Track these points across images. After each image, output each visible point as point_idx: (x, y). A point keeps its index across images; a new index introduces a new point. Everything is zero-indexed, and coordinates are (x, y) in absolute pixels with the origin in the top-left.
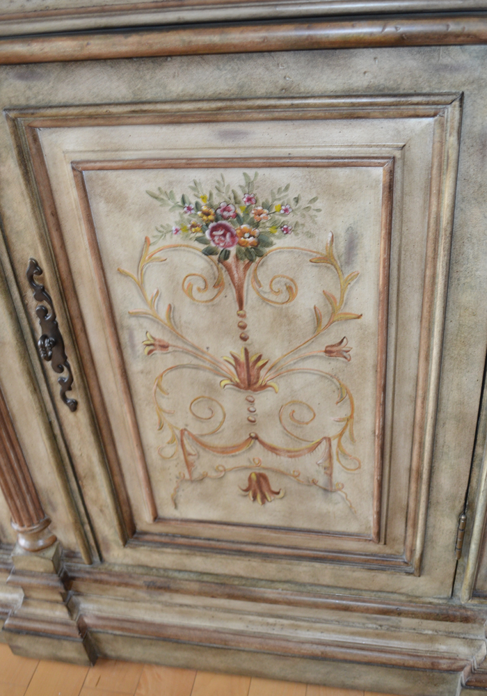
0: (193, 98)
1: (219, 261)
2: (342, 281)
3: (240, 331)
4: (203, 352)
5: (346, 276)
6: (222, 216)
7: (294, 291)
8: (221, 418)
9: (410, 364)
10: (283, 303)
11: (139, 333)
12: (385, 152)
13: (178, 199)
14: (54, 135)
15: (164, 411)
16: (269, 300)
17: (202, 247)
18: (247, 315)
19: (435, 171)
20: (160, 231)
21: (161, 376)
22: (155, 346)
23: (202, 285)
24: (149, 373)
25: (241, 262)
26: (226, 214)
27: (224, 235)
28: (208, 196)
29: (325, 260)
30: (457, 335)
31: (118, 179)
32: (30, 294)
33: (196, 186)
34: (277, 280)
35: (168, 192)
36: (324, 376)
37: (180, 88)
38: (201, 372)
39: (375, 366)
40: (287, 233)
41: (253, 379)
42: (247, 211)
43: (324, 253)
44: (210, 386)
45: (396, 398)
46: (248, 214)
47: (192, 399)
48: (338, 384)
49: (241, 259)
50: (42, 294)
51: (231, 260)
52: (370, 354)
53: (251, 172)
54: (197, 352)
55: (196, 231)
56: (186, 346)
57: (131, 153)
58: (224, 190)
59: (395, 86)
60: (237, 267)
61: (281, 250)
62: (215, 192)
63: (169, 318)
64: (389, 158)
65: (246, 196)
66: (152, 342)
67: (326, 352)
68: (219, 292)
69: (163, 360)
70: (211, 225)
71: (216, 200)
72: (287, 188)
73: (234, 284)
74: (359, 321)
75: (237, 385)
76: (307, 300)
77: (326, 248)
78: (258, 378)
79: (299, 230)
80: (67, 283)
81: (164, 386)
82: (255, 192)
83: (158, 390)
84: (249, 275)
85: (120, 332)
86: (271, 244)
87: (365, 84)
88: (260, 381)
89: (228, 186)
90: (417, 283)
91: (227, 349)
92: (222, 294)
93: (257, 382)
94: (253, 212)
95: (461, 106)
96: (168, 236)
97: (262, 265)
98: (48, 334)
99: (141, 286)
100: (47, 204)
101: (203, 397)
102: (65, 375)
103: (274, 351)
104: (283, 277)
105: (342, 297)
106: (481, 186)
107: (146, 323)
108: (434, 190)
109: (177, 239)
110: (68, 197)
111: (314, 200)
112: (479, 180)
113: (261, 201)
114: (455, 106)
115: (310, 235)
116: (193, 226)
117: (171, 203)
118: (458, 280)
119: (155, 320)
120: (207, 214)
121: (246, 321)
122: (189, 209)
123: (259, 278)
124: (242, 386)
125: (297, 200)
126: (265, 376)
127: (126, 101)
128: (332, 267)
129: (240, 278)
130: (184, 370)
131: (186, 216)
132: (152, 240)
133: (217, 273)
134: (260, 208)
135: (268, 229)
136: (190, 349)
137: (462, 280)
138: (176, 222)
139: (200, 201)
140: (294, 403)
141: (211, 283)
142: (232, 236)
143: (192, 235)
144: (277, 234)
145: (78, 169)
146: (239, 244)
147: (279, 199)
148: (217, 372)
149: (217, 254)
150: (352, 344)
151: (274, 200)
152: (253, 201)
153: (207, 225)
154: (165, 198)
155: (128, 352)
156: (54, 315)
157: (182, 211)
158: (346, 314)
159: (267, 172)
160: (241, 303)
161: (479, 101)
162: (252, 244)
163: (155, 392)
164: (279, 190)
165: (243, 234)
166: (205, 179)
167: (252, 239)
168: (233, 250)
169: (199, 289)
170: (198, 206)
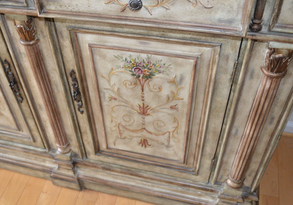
0: (132, 33)
1: (136, 78)
2: (178, 89)
3: (142, 98)
4: (128, 102)
5: (179, 87)
6: (139, 66)
7: (161, 89)
8: (133, 121)
9: (199, 114)
10: (157, 92)
11: (107, 95)
12: (194, 55)
13: (124, 59)
14: (83, 35)
15: (113, 117)
16: (152, 91)
17: (131, 73)
18: (145, 94)
19: (211, 63)
20: (117, 67)
21: (113, 107)
22: (112, 99)
23: (130, 84)
24: (109, 106)
25: (144, 79)
26: (140, 65)
27: (139, 71)
28: (134, 59)
29: (173, 82)
30: (215, 109)
31: (104, 51)
32: (70, 79)
33: (130, 56)
34: (155, 85)
35: (121, 56)
36: (169, 114)
38: (127, 108)
39: (187, 114)
40: (160, 73)
42: (147, 65)
43: (172, 80)
44: (130, 112)
45: (193, 123)
46: (147, 66)
47: (123, 115)
48: (174, 117)
49: (144, 78)
50: (75, 79)
51: (140, 78)
52: (186, 110)
53: (150, 55)
54: (126, 102)
55: (129, 69)
56: (123, 100)
57: (109, 44)
58: (140, 58)
60: (142, 80)
61: (158, 78)
62: (137, 59)
63: (118, 91)
64: (196, 57)
65: (147, 61)
66: (111, 97)
67: (170, 107)
68: (136, 86)
69: (114, 103)
70: (135, 68)
71: (137, 61)
72: (161, 61)
73: (141, 85)
74: (182, 100)
75: (139, 113)
76: (166, 91)
78: (147, 112)
79: (164, 73)
80: (83, 77)
81: (114, 110)
82: (150, 60)
83: (112, 111)
84: (146, 83)
85: (101, 93)
86: (155, 75)
88: (147, 113)
89: (141, 58)
90: (203, 92)
91: (137, 102)
92: (137, 87)
93: (146, 113)
94: (149, 66)
95: (220, 48)
96: (120, 69)
97: (151, 81)
98: (75, 91)
99: (109, 81)
100: (79, 54)
101: (127, 115)
102: (80, 103)
103: (153, 105)
104: (158, 85)
105: (177, 93)
106: (226, 69)
107: (110, 92)
108: (210, 68)
109: (123, 70)
110: (86, 53)
111: (170, 65)
112: (225, 67)
115: (168, 75)
116: (128, 67)
117: (122, 60)
118: (216, 94)
119: (113, 91)
120: (134, 64)
121: (144, 95)
122: (128, 62)
123: (150, 84)
124: (141, 113)
125: (164, 64)
126: (149, 111)
127: (109, 30)
128: (175, 84)
129: (143, 83)
130: (121, 106)
131: (126, 64)
132: (114, 69)
133: (135, 81)
134: (151, 65)
135: (154, 71)
137: (218, 94)
138: (123, 65)
139: (132, 60)
140: (158, 120)
141: (133, 83)
142: (142, 71)
143: (128, 69)
144: (157, 73)
145: (91, 46)
146: (144, 74)
147: (158, 63)
148: (133, 108)
149: (136, 76)
150: (180, 107)
151: (156, 64)
152: (150, 63)
153: (133, 67)
154: (120, 58)
155: (102, 99)
156: (78, 86)
157: (125, 62)
158: (178, 98)
159: (155, 56)
160: (143, 90)
161: (227, 46)
162: (148, 75)
163: (111, 111)
164: (159, 61)
165: (145, 71)
166: (134, 55)
167: (148, 73)
168: (141, 75)
169: (129, 85)
170: (130, 62)
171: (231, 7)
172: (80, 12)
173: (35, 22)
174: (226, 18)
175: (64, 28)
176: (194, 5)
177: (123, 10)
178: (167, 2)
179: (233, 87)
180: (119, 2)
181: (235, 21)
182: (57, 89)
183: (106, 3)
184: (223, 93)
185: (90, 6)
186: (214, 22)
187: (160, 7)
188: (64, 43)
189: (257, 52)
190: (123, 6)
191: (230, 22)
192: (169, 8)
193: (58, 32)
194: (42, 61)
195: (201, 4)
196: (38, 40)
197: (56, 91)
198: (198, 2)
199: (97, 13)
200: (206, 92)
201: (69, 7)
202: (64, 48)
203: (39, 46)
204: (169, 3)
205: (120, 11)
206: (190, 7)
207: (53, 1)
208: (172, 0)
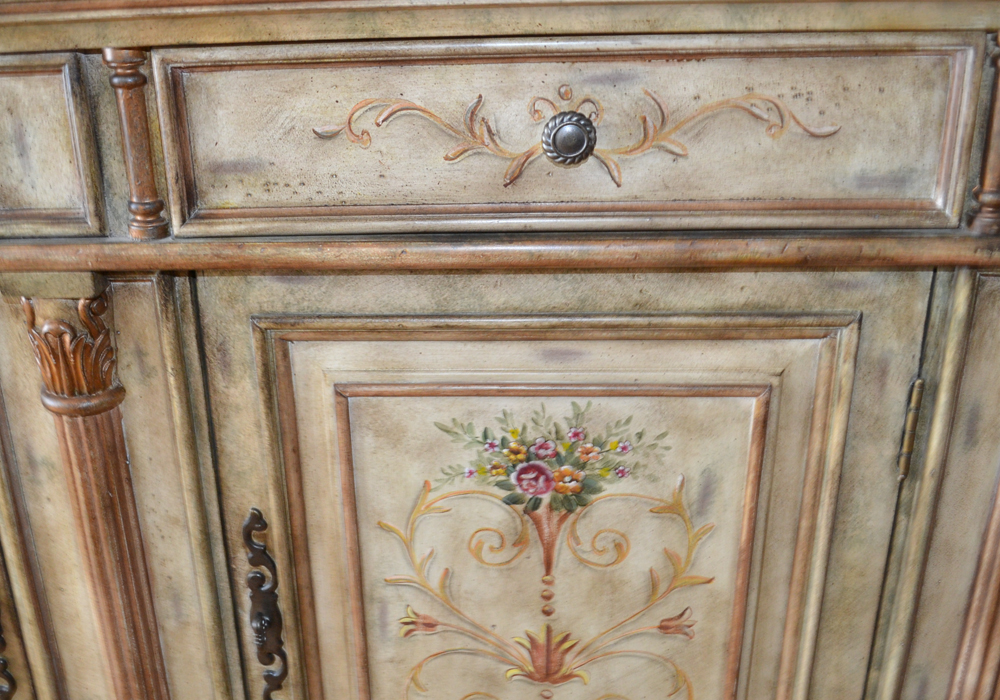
0: (517, 313)
1: (526, 511)
2: (691, 536)
3: (544, 602)
4: (486, 632)
5: (696, 529)
6: (538, 457)
7: (625, 546)
9: (772, 639)
10: (608, 565)
11: (396, 607)
12: (759, 379)
13: (479, 434)
14: (312, 349)
16: (588, 562)
17: (504, 494)
18: (556, 582)
19: (820, 402)
20: (447, 474)
21: (420, 666)
22: (418, 624)
23: (496, 542)
24: (401, 661)
25: (555, 513)
26: (542, 452)
27: (536, 479)
28: (520, 429)
29: (671, 510)
30: (838, 602)
31: (396, 408)
32: (242, 557)
33: (505, 417)
34: (603, 535)
35: (466, 424)
36: (654, 660)
37: (502, 300)
38: (479, 659)
39: (726, 646)
40: (622, 476)
41: (554, 667)
42: (571, 449)
43: (670, 500)
44: (490, 678)
45: (751, 685)
46: (572, 453)
48: (673, 669)
49: (556, 509)
50: (261, 557)
51: (542, 511)
52: (720, 629)
53: (582, 402)
54: (477, 632)
55: (498, 474)
56: (462, 625)
57: (423, 374)
58: (543, 422)
59: (778, 304)
60: (549, 519)
61: (612, 498)
62: (530, 425)
63: (443, 586)
64: (765, 387)
65: (573, 430)
66: (413, 618)
67: (661, 627)
68: (520, 552)
69: (426, 644)
70: (520, 466)
71: (530, 435)
72: (628, 421)
73: (542, 540)
74: (709, 586)
75: (529, 676)
76: (642, 560)
77: (673, 494)
78: (561, 665)
79: (640, 472)
80: (300, 542)
81: (422, 679)
82: (584, 426)
83: (412, 685)
84: (565, 529)
85: (368, 606)
87: (742, 300)
88: (563, 670)
89: (550, 418)
90: (788, 536)
91: (520, 627)
92: (524, 554)
93: (557, 672)
94: (580, 450)
95: (860, 329)
96: (457, 480)
97: (584, 516)
98: (261, 610)
99: (408, 545)
100: (289, 437)
101: (478, 693)
102: (275, 668)
103: (588, 628)
104: (612, 532)
105: (689, 556)
106: (877, 420)
107: (408, 594)
108: (818, 424)
109: (470, 484)
110: (319, 425)
111: (663, 435)
112: (876, 412)
113: (591, 437)
114: (852, 329)
115: (653, 479)
116: (494, 467)
117: (468, 438)
118: (845, 532)
119: (422, 589)
120: (516, 452)
121: (552, 589)
122: (492, 445)
123: (579, 533)
124: (537, 676)
125: (640, 436)
126: (571, 662)
128: (679, 519)
129: (551, 533)
130: (455, 656)
131: (486, 455)
132: (433, 485)
133: (520, 528)
134: (589, 445)
135: (597, 472)
136: (468, 627)
137: (849, 534)
138: (471, 463)
139: (509, 437)
140: (609, 697)
141: (510, 541)
142: (548, 480)
143: (492, 479)
144: (609, 477)
145: (341, 393)
146: (556, 490)
147: (617, 435)
148: (503, 658)
149: (522, 503)
150: (697, 617)
151: (609, 436)
152: (582, 436)
153: (514, 466)
154: (460, 432)
155: (375, 633)
156: (275, 584)
157: (481, 448)
158: (692, 578)
159: (604, 401)
160: (548, 565)
161: (879, 321)
162: (573, 490)
163: (408, 687)
164: (618, 424)
165: (562, 477)
166: (519, 409)
167: (573, 484)
168: (546, 498)
169: (492, 549)
170: (504, 442)
171: (899, 126)
172: (344, 203)
173: (117, 313)
174: (884, 168)
175: (238, 326)
176: (773, 130)
177: (514, 179)
178: (677, 128)
179: (905, 492)
180: (502, 145)
181: (914, 176)
182: (179, 615)
183: (450, 155)
184: (870, 524)
185: (387, 173)
186: (843, 190)
187: (651, 150)
188: (232, 391)
189: (988, 332)
190: (515, 163)
191: (899, 180)
192: (685, 149)
193: (208, 348)
194: (126, 487)
195: (798, 123)
196: (121, 391)
197: (170, 624)
198: (787, 117)
199: (409, 199)
200: (803, 533)
201: (300, 189)
202: (228, 417)
203: (120, 417)
204: (685, 133)
205: (501, 182)
206: (759, 141)
207: (241, 168)
208: (697, 120)
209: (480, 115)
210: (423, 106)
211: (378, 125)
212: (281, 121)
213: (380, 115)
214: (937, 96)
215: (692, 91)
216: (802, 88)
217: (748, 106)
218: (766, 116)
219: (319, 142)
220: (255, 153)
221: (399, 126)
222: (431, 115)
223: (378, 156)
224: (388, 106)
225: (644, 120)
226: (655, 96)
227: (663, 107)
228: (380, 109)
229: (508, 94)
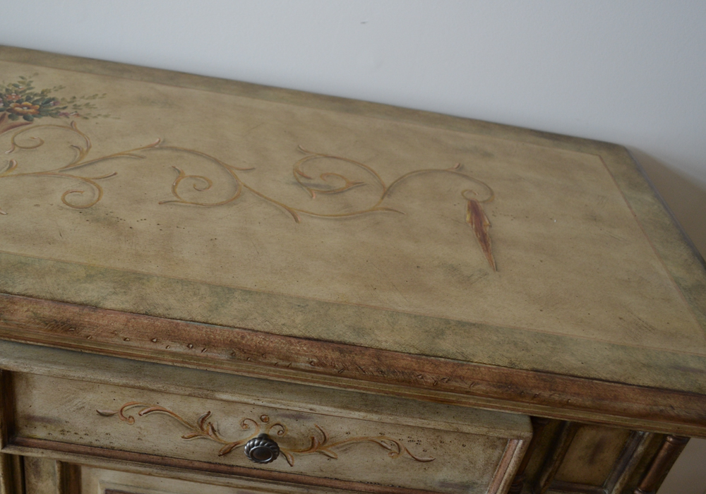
171: (471, 463)
172: (113, 448)
174: (458, 480)
176: (393, 454)
177: (226, 453)
178: (333, 445)
180: (220, 437)
181: (475, 486)
183: (186, 436)
185: (143, 439)
186: (431, 486)
187: (314, 453)
190: (227, 446)
191: (466, 486)
192: (337, 456)
195: (409, 453)
198: (403, 449)
199: (156, 453)
201: (84, 437)
204: (338, 448)
205: (217, 453)
206: (383, 458)
207: (46, 421)
208: (346, 443)
209: (208, 421)
210: (171, 410)
211: (140, 415)
212: (75, 403)
213: (142, 410)
214: (497, 453)
215: (346, 429)
216: (415, 438)
217: (379, 442)
218: (389, 448)
219: (101, 417)
220: (56, 415)
221: (153, 418)
222: (176, 416)
223: (139, 430)
224: (148, 407)
225: (313, 439)
226: (322, 429)
227: (326, 434)
228: (141, 408)
229: (228, 414)
